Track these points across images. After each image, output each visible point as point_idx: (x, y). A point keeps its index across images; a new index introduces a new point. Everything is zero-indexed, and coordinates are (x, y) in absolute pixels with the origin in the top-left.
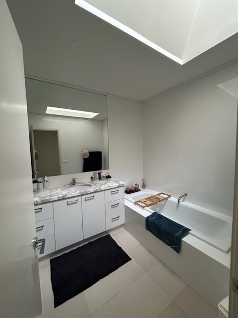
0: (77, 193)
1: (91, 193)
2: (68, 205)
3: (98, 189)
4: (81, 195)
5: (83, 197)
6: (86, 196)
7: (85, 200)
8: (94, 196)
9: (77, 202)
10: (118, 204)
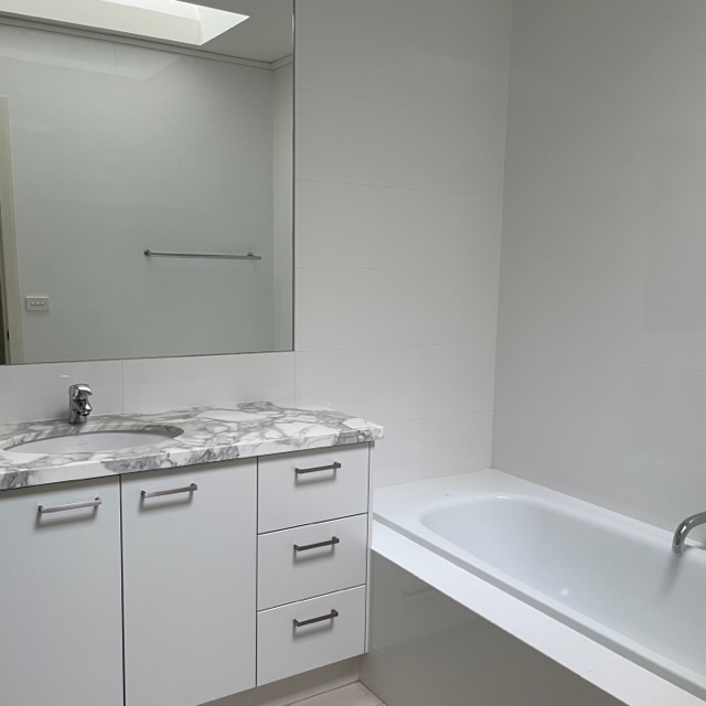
0: (94, 466)
1: (176, 470)
2: (39, 525)
3: (216, 450)
4: (120, 479)
5: (132, 489)
6: (151, 486)
7: (143, 509)
8: (193, 487)
9: (91, 517)
10: (335, 540)
